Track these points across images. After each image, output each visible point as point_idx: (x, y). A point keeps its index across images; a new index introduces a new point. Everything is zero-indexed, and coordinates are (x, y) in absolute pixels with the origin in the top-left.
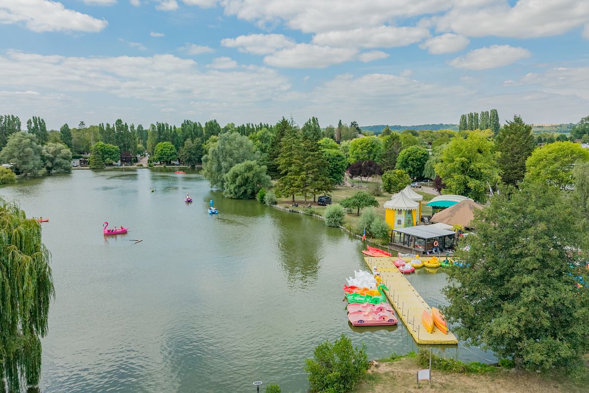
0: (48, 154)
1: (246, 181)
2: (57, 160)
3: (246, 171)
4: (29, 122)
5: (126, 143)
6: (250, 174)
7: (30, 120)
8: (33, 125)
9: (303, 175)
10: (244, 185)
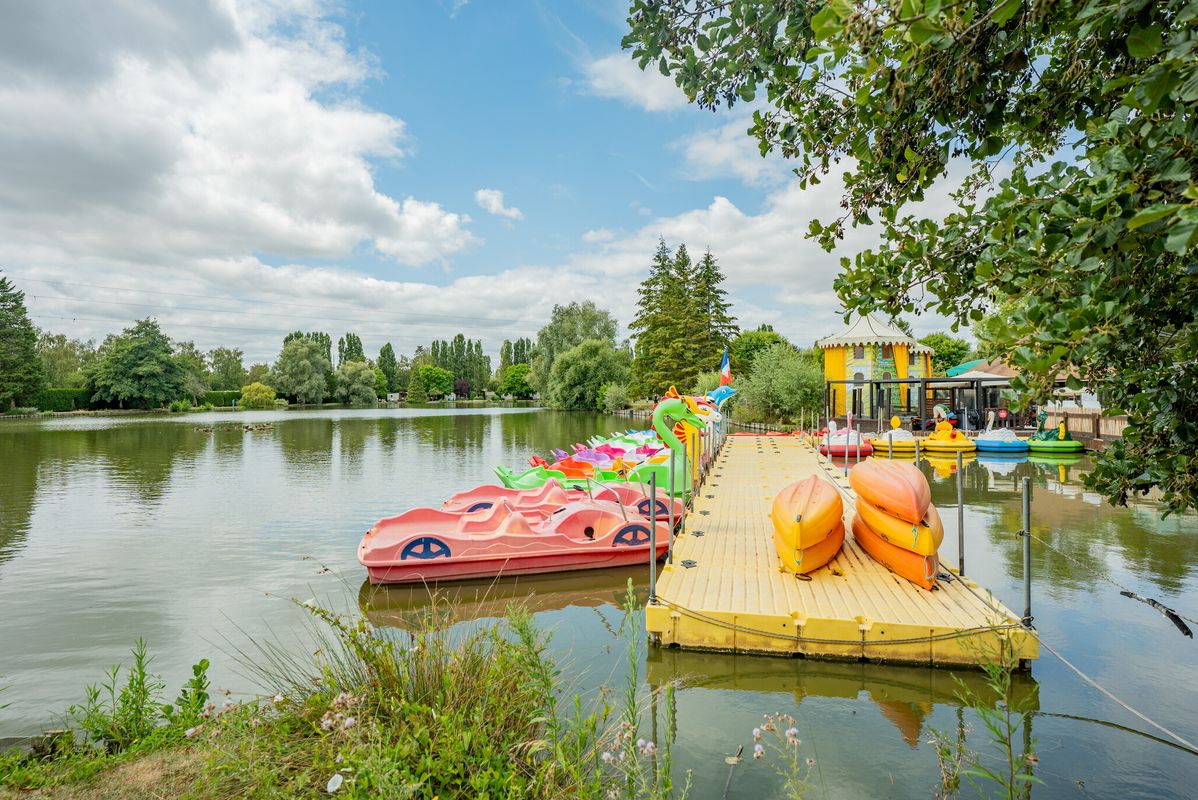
0: (343, 377)
1: (584, 375)
2: (355, 386)
3: (584, 357)
4: (341, 342)
5: (468, 369)
6: (591, 363)
7: (342, 339)
8: (346, 346)
9: (678, 344)
10: (579, 384)
